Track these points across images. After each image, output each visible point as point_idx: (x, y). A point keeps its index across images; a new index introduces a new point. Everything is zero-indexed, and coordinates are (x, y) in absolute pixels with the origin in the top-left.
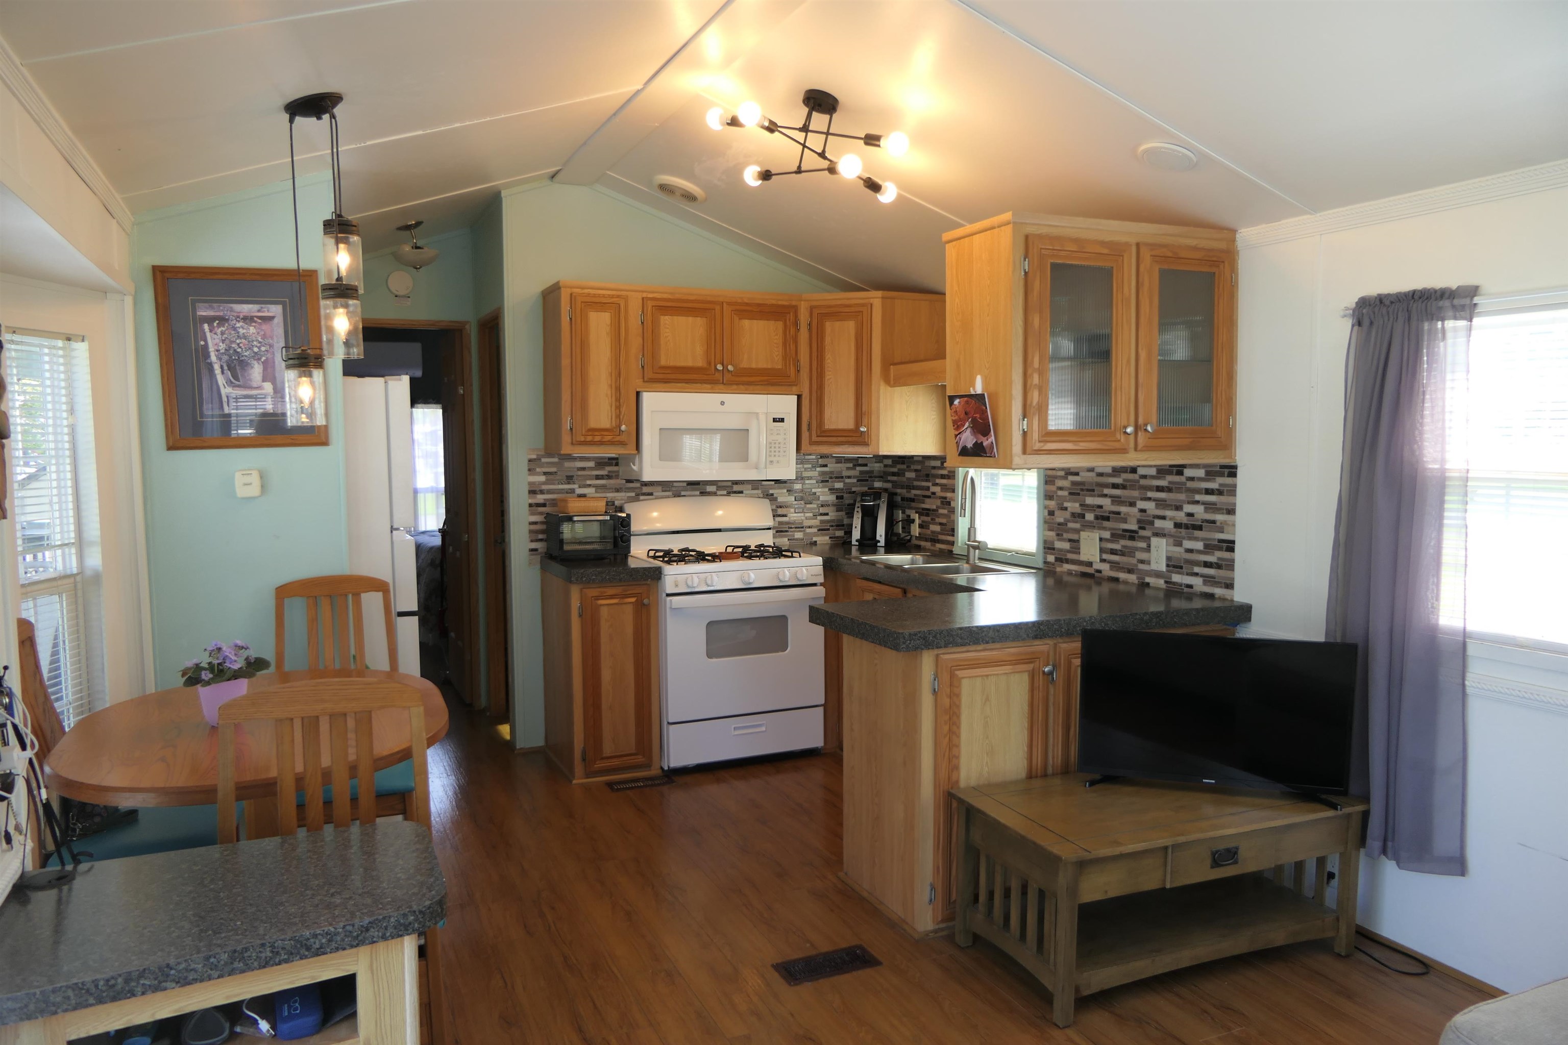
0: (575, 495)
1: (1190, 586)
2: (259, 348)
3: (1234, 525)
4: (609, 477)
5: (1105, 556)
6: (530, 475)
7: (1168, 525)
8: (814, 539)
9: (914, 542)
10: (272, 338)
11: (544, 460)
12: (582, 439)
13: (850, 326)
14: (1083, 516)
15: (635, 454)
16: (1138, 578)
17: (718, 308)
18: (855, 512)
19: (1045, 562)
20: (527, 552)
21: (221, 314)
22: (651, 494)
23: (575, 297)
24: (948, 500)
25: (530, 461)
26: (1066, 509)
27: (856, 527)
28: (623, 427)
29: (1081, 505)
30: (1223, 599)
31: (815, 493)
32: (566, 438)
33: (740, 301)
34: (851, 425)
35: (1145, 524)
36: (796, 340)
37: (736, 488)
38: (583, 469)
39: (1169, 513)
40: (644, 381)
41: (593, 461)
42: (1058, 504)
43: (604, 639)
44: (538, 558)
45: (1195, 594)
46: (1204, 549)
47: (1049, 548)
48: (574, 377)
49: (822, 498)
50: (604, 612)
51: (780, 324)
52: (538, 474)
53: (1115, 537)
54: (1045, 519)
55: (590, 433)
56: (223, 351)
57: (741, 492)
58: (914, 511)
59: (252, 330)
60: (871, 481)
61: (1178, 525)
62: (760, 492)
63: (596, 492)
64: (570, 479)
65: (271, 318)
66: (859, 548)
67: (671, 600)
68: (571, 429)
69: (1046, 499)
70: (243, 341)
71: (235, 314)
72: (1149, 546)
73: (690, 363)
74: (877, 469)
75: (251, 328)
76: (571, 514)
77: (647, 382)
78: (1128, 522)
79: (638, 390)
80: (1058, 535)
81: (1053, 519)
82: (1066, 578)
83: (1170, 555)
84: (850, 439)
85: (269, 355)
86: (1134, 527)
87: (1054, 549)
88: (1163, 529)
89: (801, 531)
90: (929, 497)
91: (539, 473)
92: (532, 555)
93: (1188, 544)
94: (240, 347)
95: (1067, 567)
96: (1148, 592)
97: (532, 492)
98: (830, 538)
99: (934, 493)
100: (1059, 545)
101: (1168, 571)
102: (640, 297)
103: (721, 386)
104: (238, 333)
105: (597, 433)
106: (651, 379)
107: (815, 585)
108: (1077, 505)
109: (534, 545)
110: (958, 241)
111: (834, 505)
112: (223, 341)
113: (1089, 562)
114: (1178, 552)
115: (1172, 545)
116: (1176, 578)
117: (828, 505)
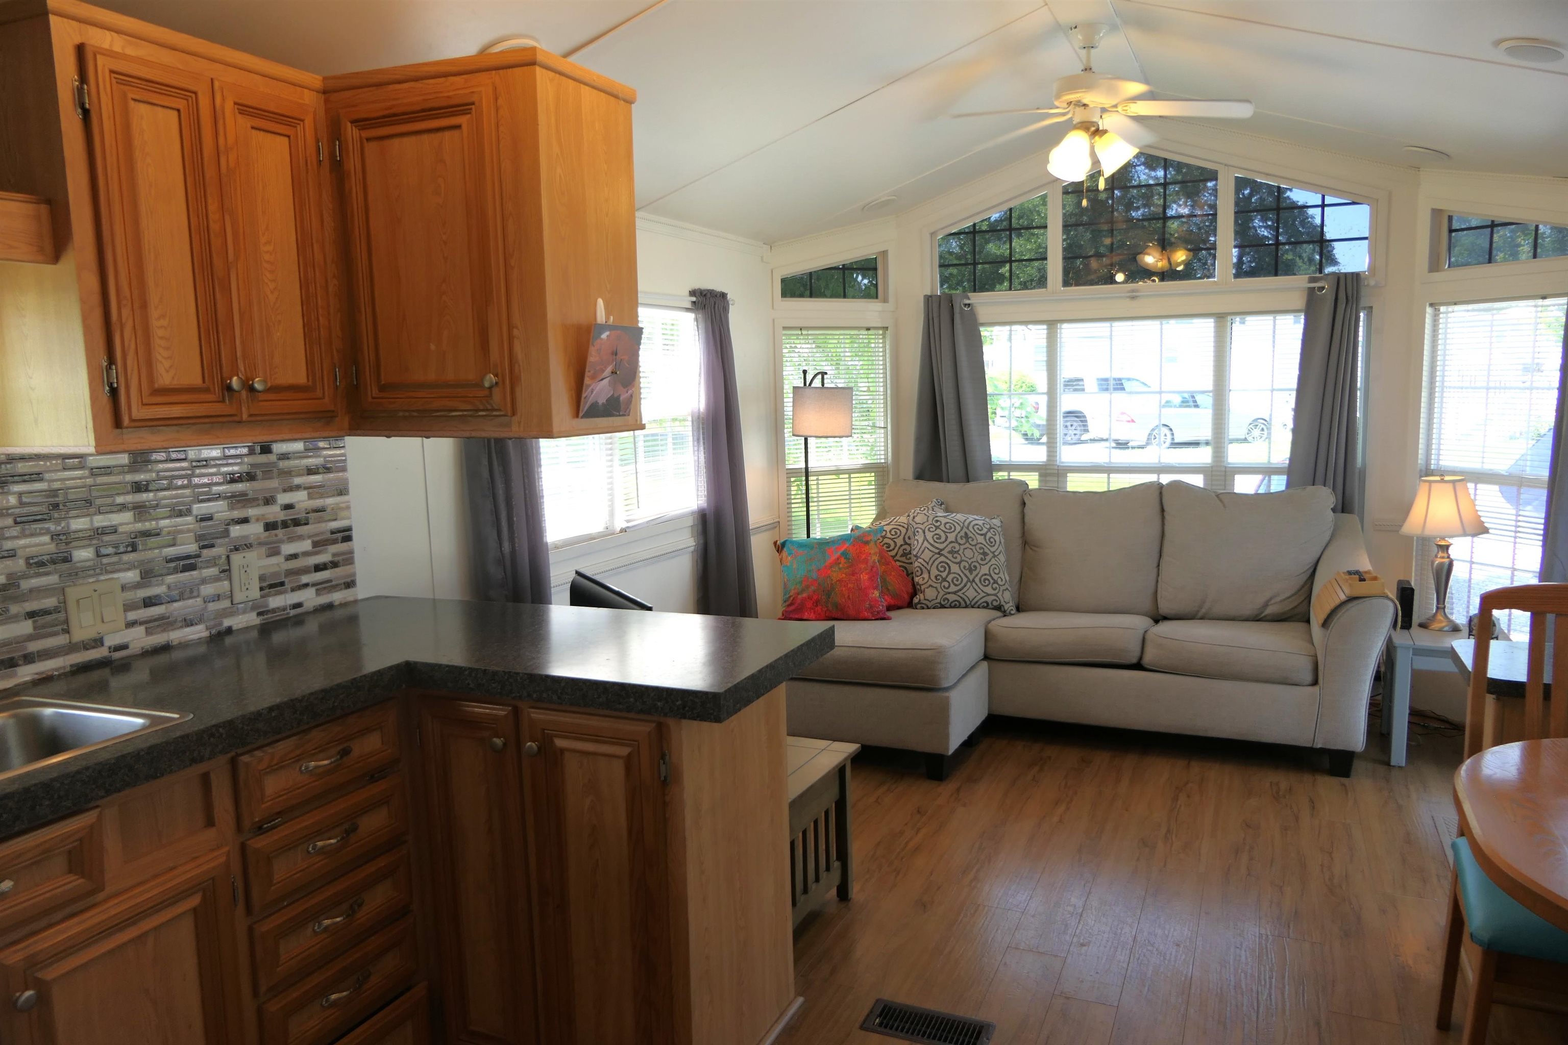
1: (298, 605)
3: (348, 506)
7: (255, 529)
14: (68, 557)
16: (206, 628)
26: (12, 554)
39: (251, 512)
45: (307, 613)
46: (314, 547)
53: (152, 574)
61: (270, 526)
72: (227, 570)
78: (177, 542)
83: (263, 572)
86: (192, 548)
88: (246, 537)
93: (288, 549)
101: (258, 598)
113: (95, 640)
114: (277, 564)
115: (265, 556)
116: (276, 602)
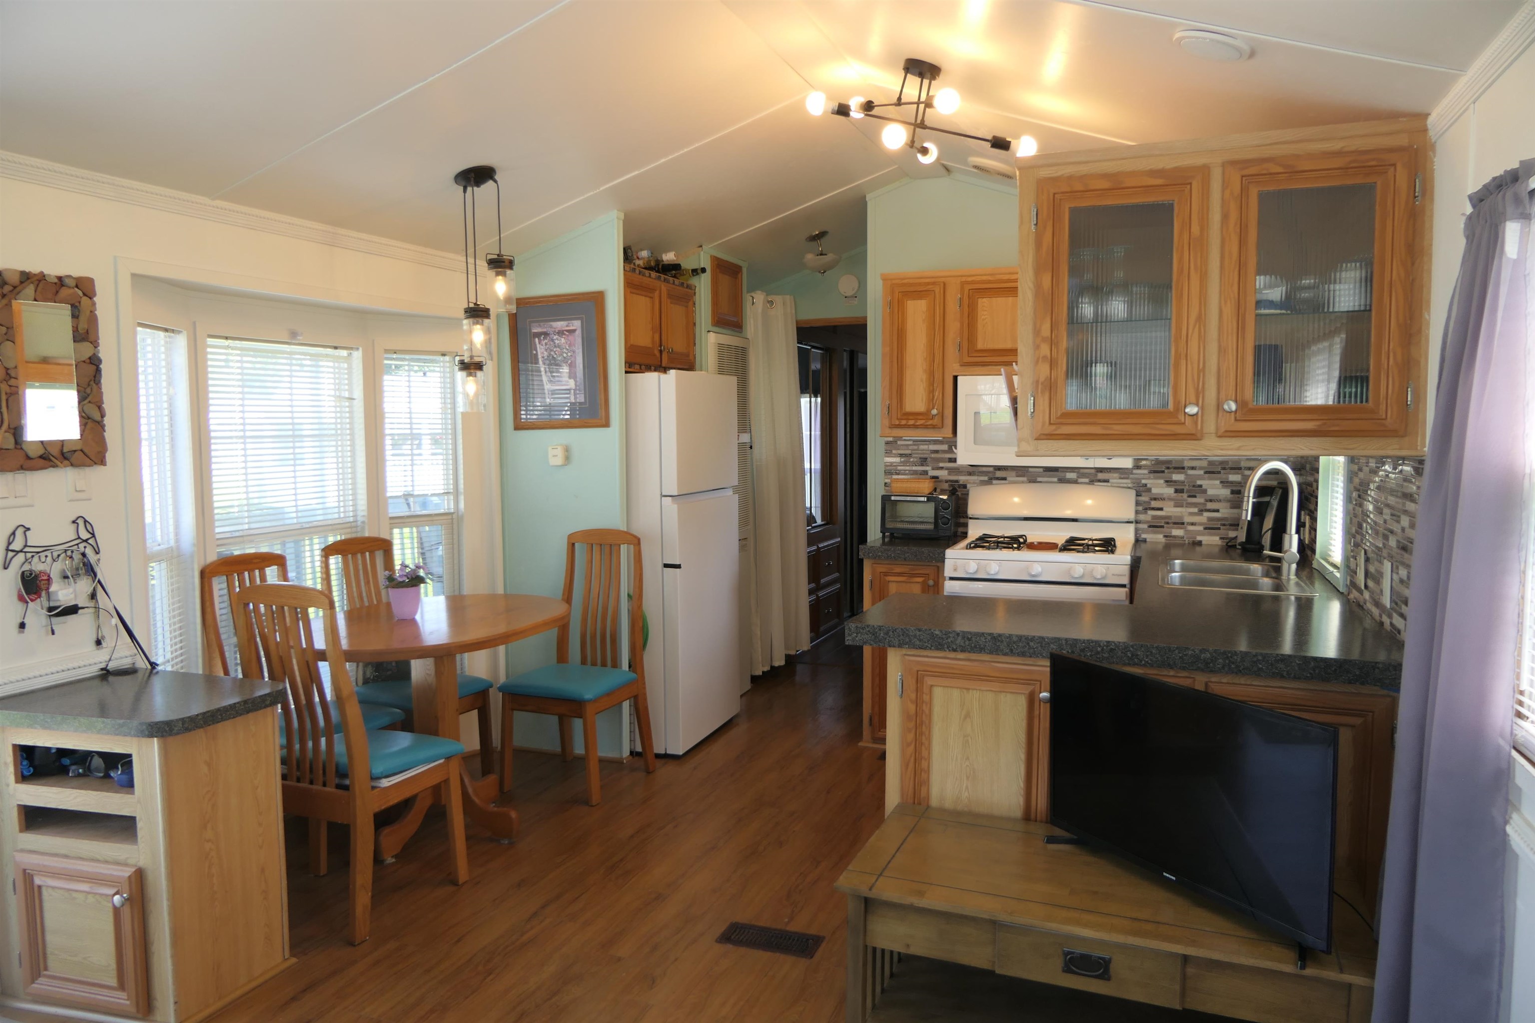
0: (928, 477)
2: (567, 354)
6: (887, 456)
7: (1394, 543)
8: (1199, 538)
10: (575, 347)
11: (900, 443)
12: (897, 423)
14: (1362, 527)
15: (955, 438)
19: (1346, 585)
21: (545, 330)
22: (1005, 479)
23: (893, 288)
25: (887, 443)
26: (1356, 515)
27: (1242, 528)
28: (934, 411)
29: (1362, 511)
32: (884, 422)
37: (1101, 476)
38: (937, 452)
40: (960, 366)
42: (1354, 509)
48: (892, 365)
49: (1210, 492)
50: (892, 586)
52: (895, 456)
55: (905, 417)
56: (546, 358)
57: (1107, 481)
59: (563, 340)
61: (1398, 544)
62: (1132, 481)
63: (949, 474)
64: (923, 461)
65: (574, 331)
66: (1242, 552)
67: (950, 584)
68: (888, 413)
69: (1349, 502)
70: (558, 349)
71: (553, 330)
73: (1006, 345)
75: (563, 339)
76: (893, 494)
77: (963, 366)
78: (1379, 536)
79: (954, 374)
80: (1352, 550)
81: (1351, 529)
83: (1392, 585)
85: (573, 359)
87: (1349, 568)
88: (1391, 548)
89: (1181, 528)
91: (895, 454)
94: (556, 354)
96: (1383, 632)
97: (888, 473)
100: (1350, 562)
101: (1391, 608)
102: (960, 282)
104: (555, 343)
105: (911, 417)
106: (966, 363)
111: (1229, 501)
112: (546, 350)
113: (1361, 589)
114: (1396, 581)
115: (1394, 571)
116: (1394, 618)
117: (1220, 501)
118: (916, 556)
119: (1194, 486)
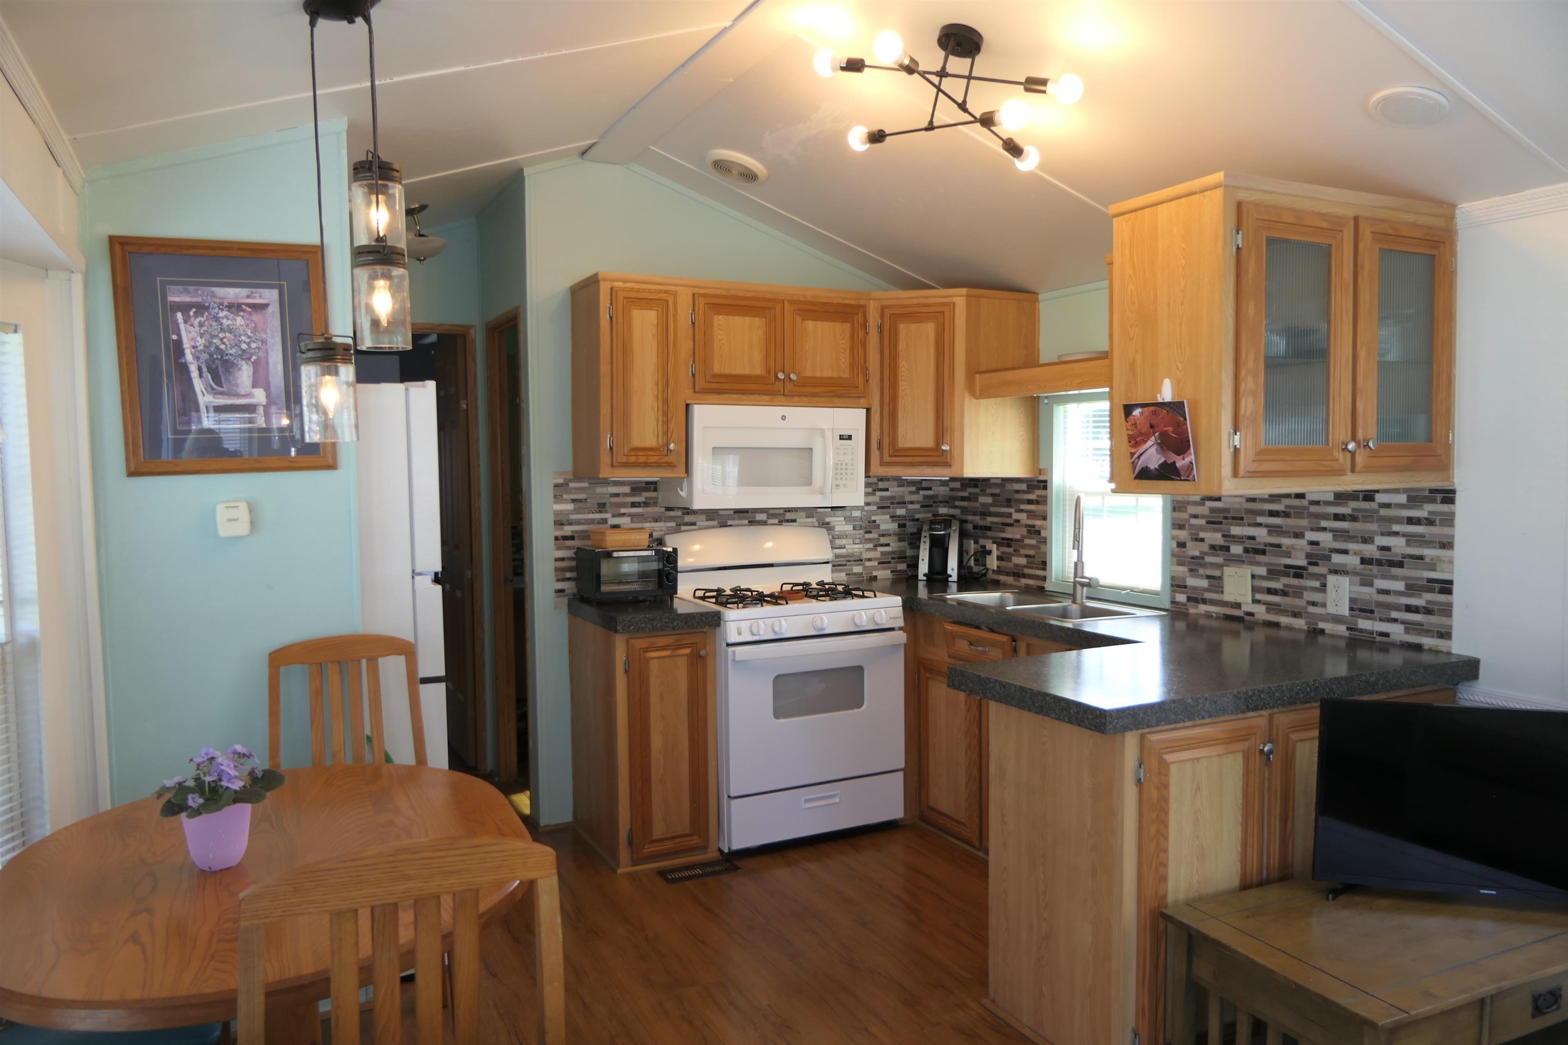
0: (608, 526)
1: (1387, 635)
2: (248, 344)
3: (1451, 562)
4: (646, 504)
5: (1258, 596)
6: (555, 503)
7: (1352, 561)
8: (875, 573)
9: (991, 576)
10: (265, 332)
11: (572, 485)
12: (624, 460)
13: (929, 329)
14: (1227, 549)
15: (684, 478)
16: (1307, 623)
17: (778, 307)
18: (922, 543)
19: (1173, 602)
20: (552, 594)
21: (199, 300)
22: (694, 524)
23: (616, 291)
24: (1037, 528)
25: (556, 486)
26: (1202, 540)
27: (923, 560)
28: (672, 446)
29: (1224, 536)
30: (1437, 652)
31: (874, 521)
32: (605, 458)
33: (802, 299)
34: (930, 443)
35: (1318, 559)
36: (864, 345)
37: (789, 516)
38: (617, 495)
39: (1352, 546)
40: (694, 392)
41: (628, 485)
42: (1191, 534)
43: (654, 698)
44: (565, 600)
45: (1393, 645)
46: (1406, 589)
47: (1178, 586)
48: (615, 387)
49: (883, 527)
50: (654, 666)
51: (847, 326)
52: (566, 502)
53: (1273, 573)
54: (1173, 551)
55: (633, 453)
56: (201, 348)
57: (794, 521)
58: (991, 541)
59: (239, 321)
60: (935, 507)
61: (1363, 561)
62: (814, 520)
63: (632, 522)
64: (602, 507)
65: (264, 306)
66: (927, 584)
67: (734, 652)
68: (611, 448)
69: (1174, 528)
70: (228, 335)
71: (218, 301)
72: (1324, 585)
73: (747, 371)
74: (942, 493)
75: (239, 319)
76: (610, 549)
77: (699, 392)
78: (1292, 556)
79: (688, 402)
80: (1191, 570)
81: (1184, 552)
82: (1202, 622)
83: (1354, 596)
84: (929, 459)
85: (261, 354)
86: (1302, 562)
87: (1185, 587)
88: (1345, 565)
89: (860, 565)
90: (1011, 525)
91: (566, 500)
92: (558, 597)
93: (1381, 584)
94: (224, 343)
95: (1203, 608)
96: (1321, 639)
97: (559, 523)
98: (892, 572)
99: (1018, 521)
100: (1192, 582)
101: (1351, 615)
102: (690, 293)
103: (782, 398)
104: (221, 324)
105: (641, 453)
106: (703, 389)
107: (892, 629)
108: (1219, 535)
109: (560, 585)
110: (1133, 213)
111: (896, 535)
112: (202, 335)
113: (1236, 603)
114: (1367, 592)
115: (1358, 584)
116: (1364, 624)
117: (889, 535)
118: (686, 623)
119: (869, 522)
